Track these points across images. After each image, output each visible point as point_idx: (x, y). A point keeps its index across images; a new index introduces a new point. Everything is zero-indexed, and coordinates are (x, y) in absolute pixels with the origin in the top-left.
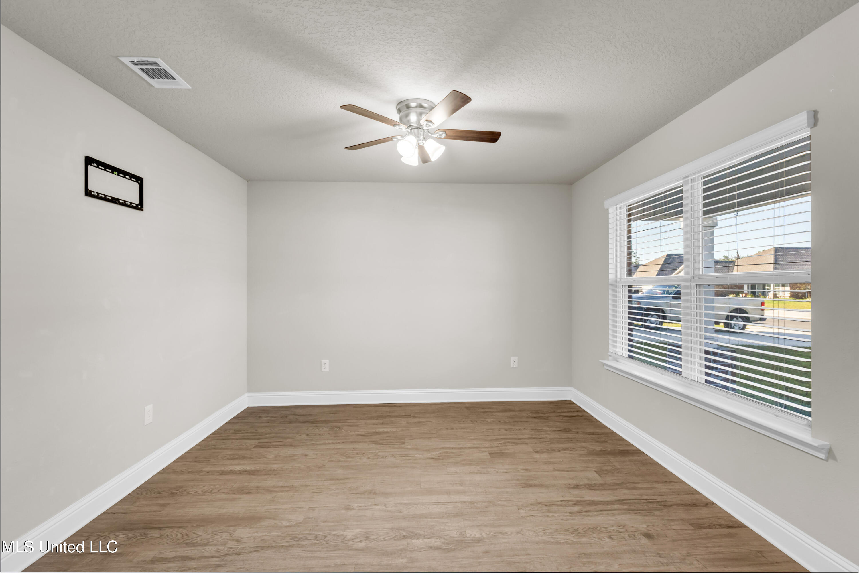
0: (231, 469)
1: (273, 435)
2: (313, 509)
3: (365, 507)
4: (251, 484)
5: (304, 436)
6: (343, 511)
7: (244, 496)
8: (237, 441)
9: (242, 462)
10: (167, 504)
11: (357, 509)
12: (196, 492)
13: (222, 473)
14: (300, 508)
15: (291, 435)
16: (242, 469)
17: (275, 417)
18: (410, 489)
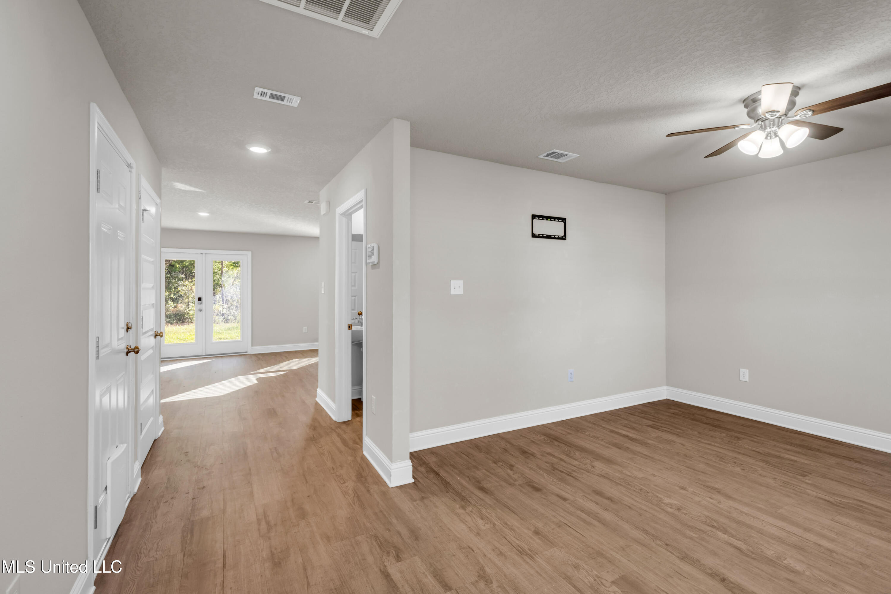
0: (619, 431)
1: (669, 423)
2: (654, 475)
3: (698, 495)
4: (625, 444)
5: (696, 433)
6: (677, 488)
7: (614, 448)
8: (638, 418)
9: (630, 430)
10: (570, 434)
11: (690, 492)
12: (589, 435)
13: (612, 431)
14: (647, 471)
15: (683, 428)
16: (626, 434)
17: (683, 412)
18: (761, 506)
